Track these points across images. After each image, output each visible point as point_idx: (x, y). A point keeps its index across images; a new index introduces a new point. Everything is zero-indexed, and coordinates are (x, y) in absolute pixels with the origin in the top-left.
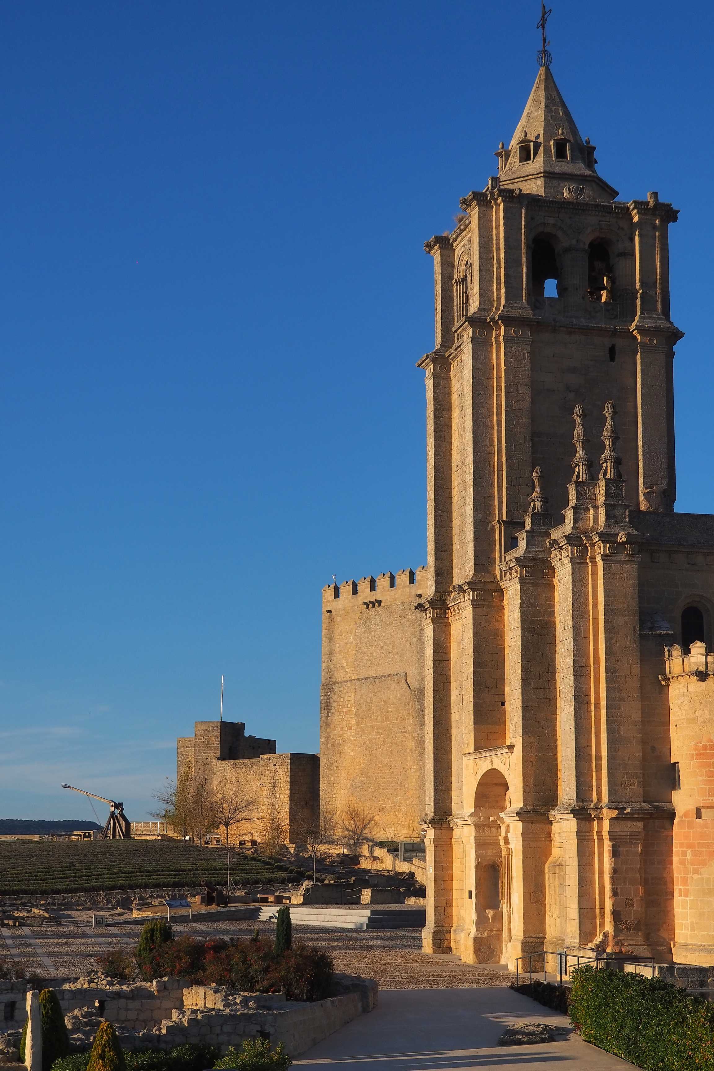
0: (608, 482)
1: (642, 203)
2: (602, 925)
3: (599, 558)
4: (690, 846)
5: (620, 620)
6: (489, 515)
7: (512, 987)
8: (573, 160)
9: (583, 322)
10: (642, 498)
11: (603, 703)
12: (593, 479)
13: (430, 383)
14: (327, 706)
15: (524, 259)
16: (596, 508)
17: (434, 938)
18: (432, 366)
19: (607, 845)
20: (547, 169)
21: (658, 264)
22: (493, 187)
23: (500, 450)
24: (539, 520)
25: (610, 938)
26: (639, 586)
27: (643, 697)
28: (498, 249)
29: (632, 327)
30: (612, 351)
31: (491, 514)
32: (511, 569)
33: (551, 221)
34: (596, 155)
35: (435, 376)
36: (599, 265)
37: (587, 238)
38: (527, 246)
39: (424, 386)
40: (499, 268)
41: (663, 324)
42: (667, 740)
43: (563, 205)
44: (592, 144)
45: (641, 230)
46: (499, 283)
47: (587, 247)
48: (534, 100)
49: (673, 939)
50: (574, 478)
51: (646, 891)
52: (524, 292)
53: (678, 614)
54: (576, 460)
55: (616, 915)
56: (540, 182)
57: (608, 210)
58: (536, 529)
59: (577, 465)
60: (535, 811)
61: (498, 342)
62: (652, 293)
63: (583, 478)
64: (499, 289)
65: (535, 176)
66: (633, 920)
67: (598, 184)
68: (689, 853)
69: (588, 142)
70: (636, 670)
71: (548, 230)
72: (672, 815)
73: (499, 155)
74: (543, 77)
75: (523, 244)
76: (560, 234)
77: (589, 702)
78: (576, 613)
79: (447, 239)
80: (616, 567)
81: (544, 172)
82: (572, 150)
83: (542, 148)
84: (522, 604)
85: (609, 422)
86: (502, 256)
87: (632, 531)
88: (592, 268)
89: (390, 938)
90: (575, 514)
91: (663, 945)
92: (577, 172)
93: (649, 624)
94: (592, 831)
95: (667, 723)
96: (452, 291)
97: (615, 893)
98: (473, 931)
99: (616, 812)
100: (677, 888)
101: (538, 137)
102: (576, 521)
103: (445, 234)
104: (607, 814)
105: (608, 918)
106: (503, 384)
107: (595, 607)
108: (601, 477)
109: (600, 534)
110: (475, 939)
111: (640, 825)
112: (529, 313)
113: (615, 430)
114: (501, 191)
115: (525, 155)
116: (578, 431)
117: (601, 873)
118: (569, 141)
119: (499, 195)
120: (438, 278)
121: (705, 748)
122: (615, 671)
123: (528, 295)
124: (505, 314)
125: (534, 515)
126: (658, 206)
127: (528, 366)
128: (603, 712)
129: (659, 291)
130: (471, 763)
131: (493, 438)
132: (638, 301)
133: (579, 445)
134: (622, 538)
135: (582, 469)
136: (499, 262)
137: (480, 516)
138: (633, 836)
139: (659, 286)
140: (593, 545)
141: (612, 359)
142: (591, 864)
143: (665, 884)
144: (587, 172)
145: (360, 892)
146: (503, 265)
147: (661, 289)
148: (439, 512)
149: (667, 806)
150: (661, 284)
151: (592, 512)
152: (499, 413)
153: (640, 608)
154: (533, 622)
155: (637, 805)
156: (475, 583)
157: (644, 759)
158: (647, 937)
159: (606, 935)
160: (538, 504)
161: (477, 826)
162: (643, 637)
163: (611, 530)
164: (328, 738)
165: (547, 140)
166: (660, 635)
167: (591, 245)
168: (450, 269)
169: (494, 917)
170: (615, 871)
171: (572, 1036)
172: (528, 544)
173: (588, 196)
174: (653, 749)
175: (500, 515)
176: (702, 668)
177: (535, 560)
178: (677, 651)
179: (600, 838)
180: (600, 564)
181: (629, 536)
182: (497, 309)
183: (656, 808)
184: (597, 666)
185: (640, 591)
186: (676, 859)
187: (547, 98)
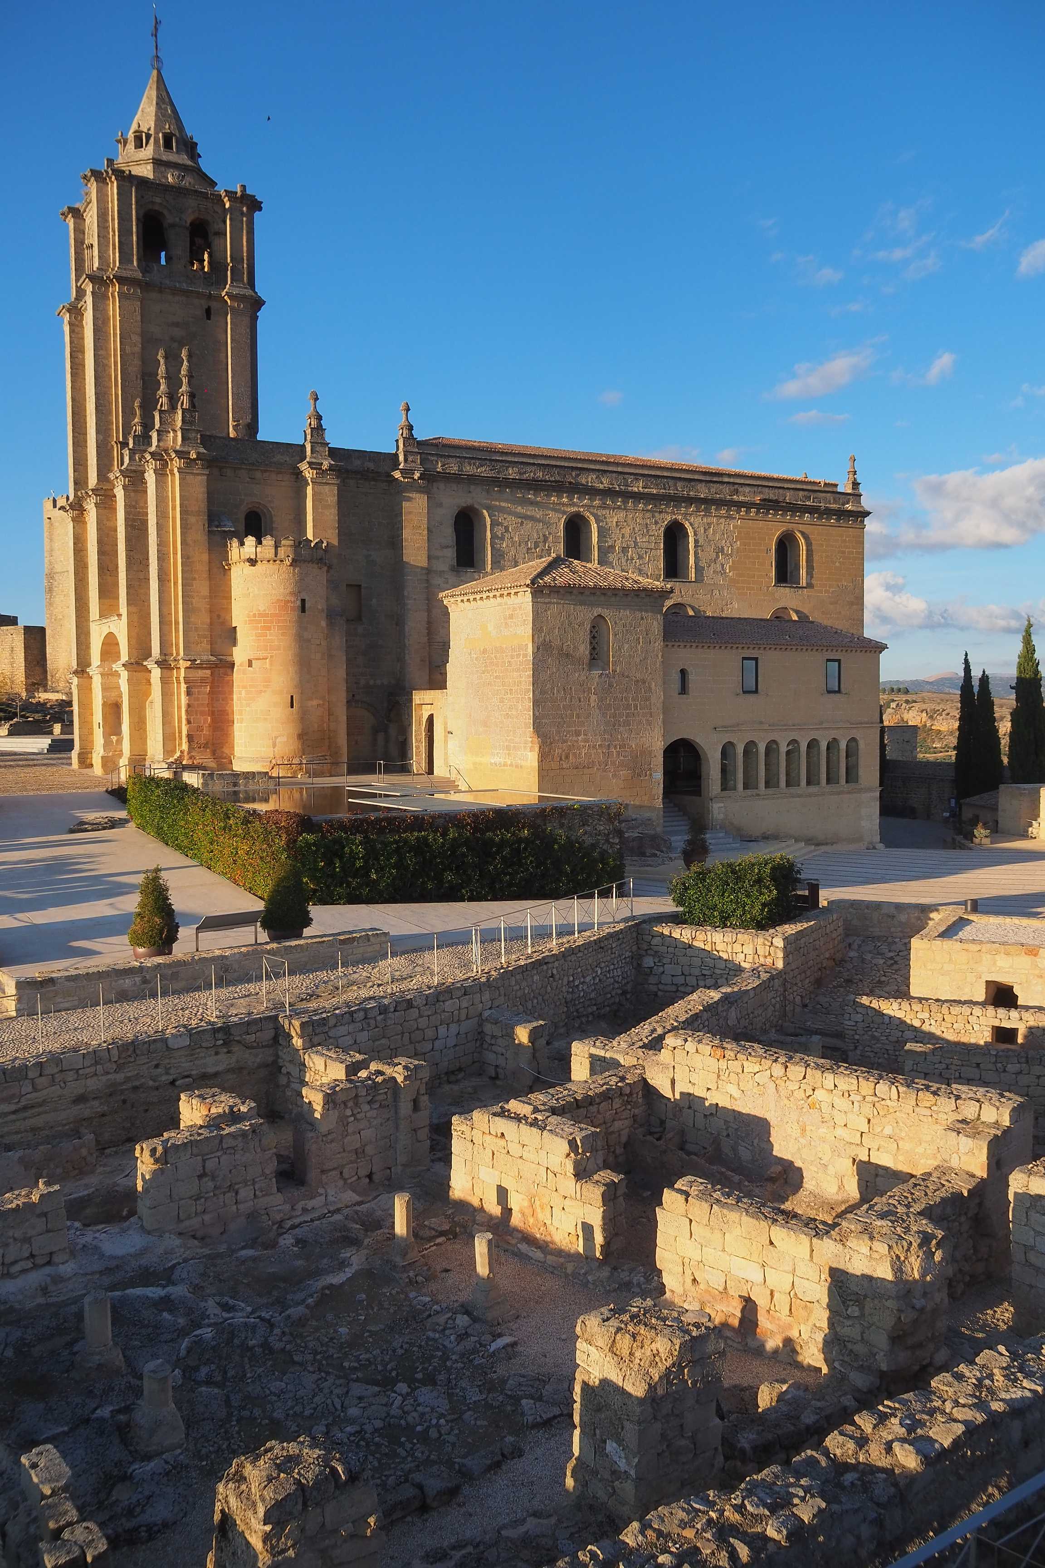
0: (184, 411)
1: (231, 192)
2: (180, 745)
3: (176, 470)
4: (244, 687)
5: (192, 519)
6: (109, 436)
7: (107, 791)
8: (178, 152)
9: (185, 286)
10: (231, 429)
11: (180, 581)
12: (173, 407)
13: (67, 329)
14: (50, 590)
15: (134, 229)
16: (175, 431)
17: (79, 757)
18: (68, 315)
19: (183, 687)
20: (155, 157)
21: (245, 243)
22: (108, 167)
23: (116, 385)
24: (139, 441)
25: (186, 754)
26: (208, 493)
27: (210, 578)
28: (113, 219)
29: (223, 294)
30: (208, 313)
31: (110, 436)
32: (117, 478)
33: (158, 200)
34: (199, 150)
35: (70, 324)
36: (199, 241)
37: (189, 218)
38: (138, 219)
39: (63, 332)
40: (114, 235)
41: (249, 292)
42: (229, 610)
43: (167, 188)
44: (195, 140)
45: (231, 214)
46: (114, 248)
47: (188, 225)
48: (148, 97)
49: (233, 754)
50: (159, 407)
51: (212, 719)
52: (135, 257)
53: (242, 517)
54: (159, 392)
55: (190, 737)
56: (150, 167)
57: (205, 196)
58: (137, 447)
59: (161, 397)
60: (137, 663)
61: (113, 296)
62: (240, 267)
63: (165, 408)
64: (114, 254)
65: (146, 161)
66: (202, 741)
67: (198, 174)
68: (243, 692)
69: (191, 138)
70: (205, 557)
71: (156, 208)
72: (232, 665)
73: (119, 141)
74: (155, 79)
75: (134, 217)
76: (165, 212)
77: (169, 581)
78: (159, 514)
79: (78, 210)
80: (190, 478)
81: (153, 159)
82: (177, 142)
83: (152, 140)
84: (125, 505)
85: (185, 363)
86: (116, 226)
87: (202, 450)
88: (192, 243)
89: (54, 759)
90: (158, 435)
91: (225, 758)
92: (180, 162)
93: (216, 523)
94: (172, 677)
95: (230, 598)
96: (84, 254)
97: (189, 722)
98: (102, 753)
99: (189, 663)
100: (236, 717)
101: (149, 129)
102: (159, 441)
103: (77, 206)
104: (183, 664)
105: (184, 739)
106: (118, 332)
107: (174, 508)
108: (179, 407)
109: (176, 452)
110: (102, 757)
111: (208, 672)
112: (139, 275)
113: (190, 370)
114: (114, 171)
115: (139, 144)
116: (162, 370)
117: (179, 708)
118: (175, 135)
119: (113, 174)
120: (72, 242)
121: (254, 615)
122: (188, 558)
123: (139, 260)
124: (119, 274)
125: (135, 436)
126: (244, 196)
127: (139, 318)
128: (180, 588)
129: (245, 266)
130: (97, 628)
131: (111, 376)
132: (229, 273)
133: (162, 381)
134: (193, 456)
135: (164, 400)
136: (114, 231)
137: (101, 437)
138: (203, 680)
139: (245, 261)
140: (172, 460)
141: (209, 318)
142: (172, 701)
143: (228, 714)
144: (190, 163)
145: (52, 726)
146: (117, 233)
147: (247, 265)
148: (76, 434)
149: (229, 659)
150: (248, 260)
151: (172, 434)
152: (115, 355)
153: (208, 510)
154: (134, 520)
155: (205, 658)
156: (97, 490)
157: (211, 624)
158: (214, 753)
159: (182, 752)
160: (139, 428)
161: (102, 675)
162: (210, 532)
163: (185, 449)
164: (51, 615)
165: (157, 133)
166: (224, 531)
167: (191, 224)
168: (81, 236)
169: (117, 741)
170: (189, 706)
171: (130, 825)
172: (130, 459)
173: (188, 181)
174: (219, 616)
175: (118, 437)
176: (253, 557)
177: (135, 471)
178: (235, 543)
179: (179, 683)
180: (177, 475)
181: (198, 454)
182: (113, 270)
183: (221, 660)
184: (175, 554)
185: (208, 497)
186: (235, 697)
187: (158, 97)
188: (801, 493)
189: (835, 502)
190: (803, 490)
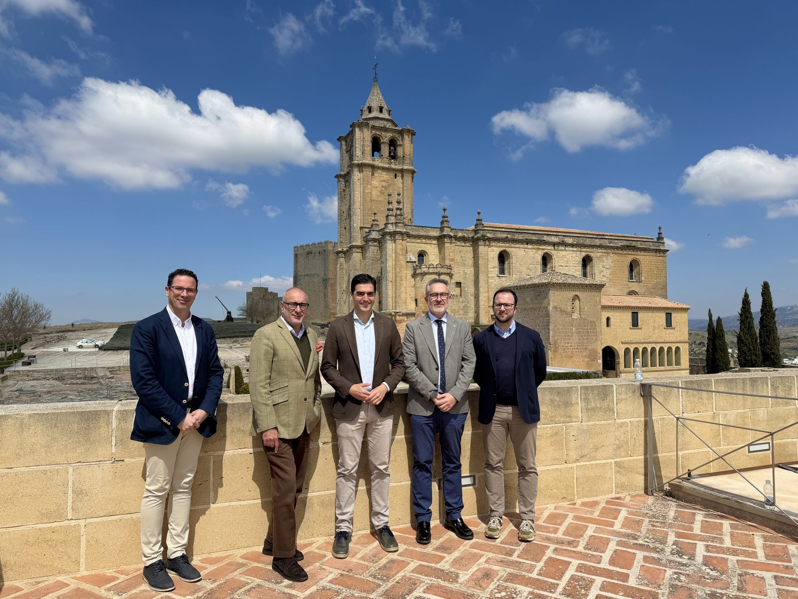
0: (397, 215)
5: (401, 257)
8: (385, 114)
9: (387, 166)
11: (396, 281)
15: (370, 145)
20: (377, 116)
21: (410, 149)
23: (361, 205)
24: (375, 227)
29: (402, 168)
31: (359, 224)
32: (366, 241)
33: (378, 133)
37: (389, 139)
38: (371, 140)
41: (411, 168)
43: (382, 128)
45: (405, 137)
47: (388, 142)
53: (417, 256)
57: (395, 130)
61: (362, 171)
62: (408, 158)
63: (390, 214)
65: (373, 118)
70: (405, 272)
76: (380, 138)
80: (400, 241)
82: (384, 110)
83: (375, 109)
87: (405, 230)
92: (386, 118)
93: (409, 258)
95: (414, 288)
96: (345, 154)
101: (374, 105)
106: (363, 184)
107: (394, 253)
111: (406, 317)
112: (371, 162)
113: (400, 200)
115: (370, 111)
118: (383, 107)
122: (399, 272)
123: (371, 156)
124: (364, 162)
125: (373, 225)
127: (371, 179)
128: (395, 284)
132: (404, 160)
137: (356, 225)
139: (410, 156)
141: (396, 178)
152: (361, 193)
153: (406, 254)
155: (405, 311)
156: (354, 245)
160: (375, 222)
162: (407, 262)
163: (400, 230)
165: (377, 107)
166: (412, 262)
168: (345, 147)
173: (389, 125)
174: (410, 295)
175: (362, 225)
176: (425, 272)
177: (374, 239)
182: (362, 160)
185: (406, 248)
187: (376, 93)
188: (639, 242)
189: (654, 246)
190: (640, 241)
